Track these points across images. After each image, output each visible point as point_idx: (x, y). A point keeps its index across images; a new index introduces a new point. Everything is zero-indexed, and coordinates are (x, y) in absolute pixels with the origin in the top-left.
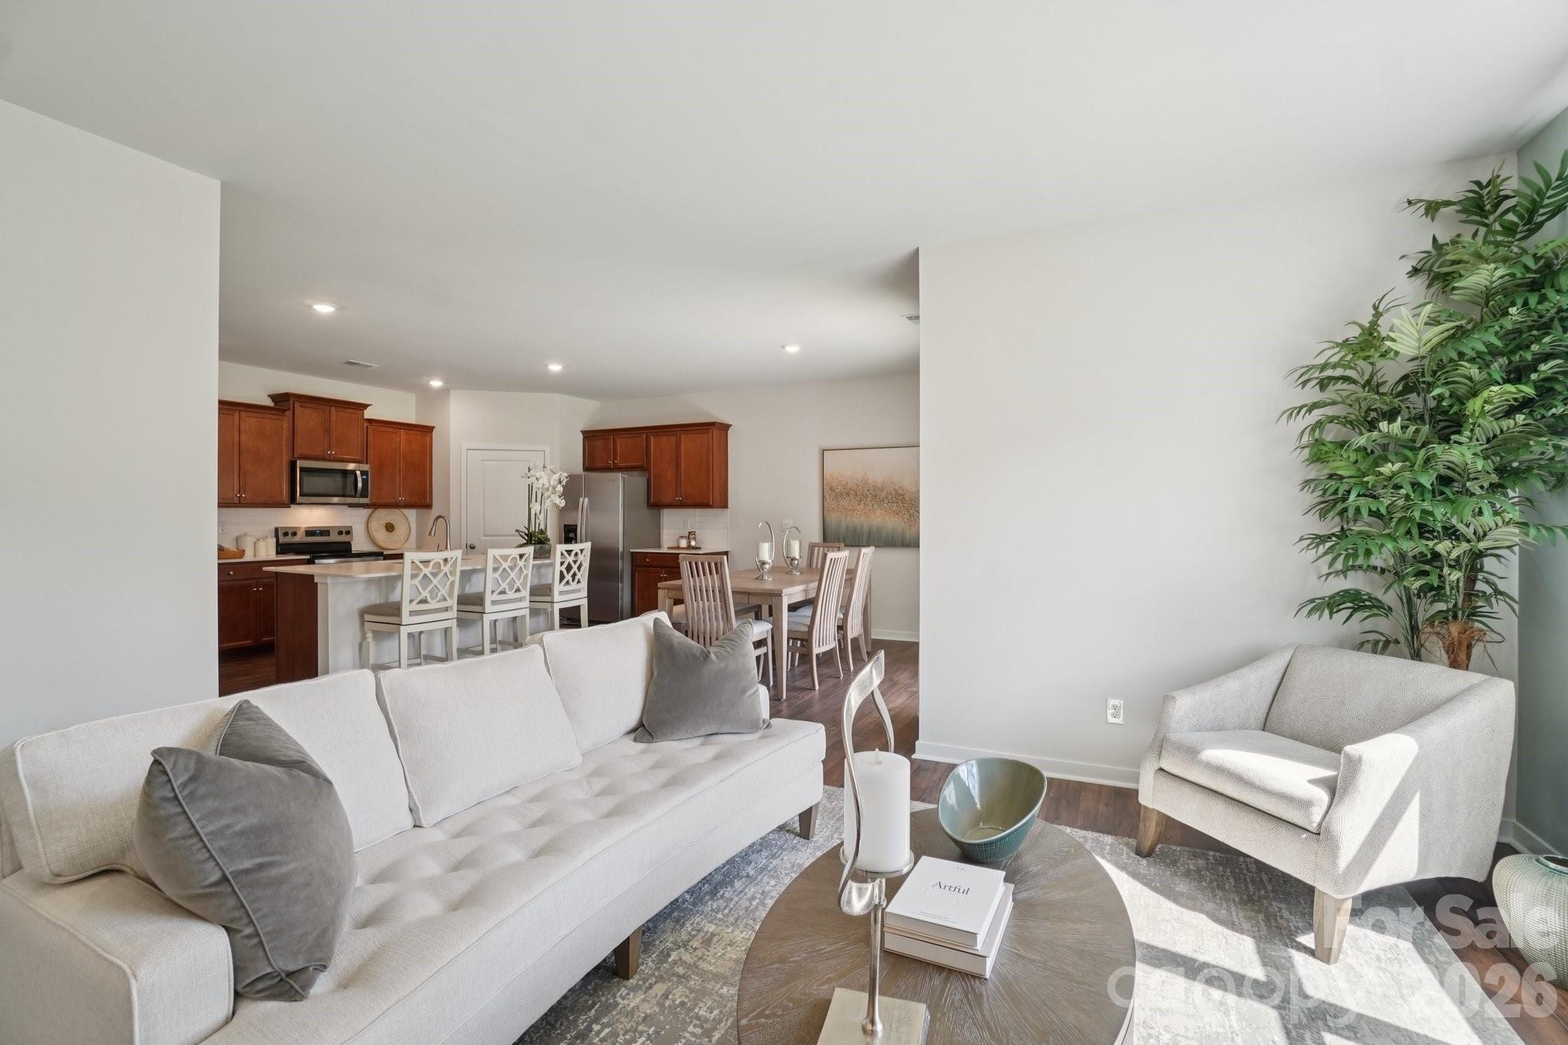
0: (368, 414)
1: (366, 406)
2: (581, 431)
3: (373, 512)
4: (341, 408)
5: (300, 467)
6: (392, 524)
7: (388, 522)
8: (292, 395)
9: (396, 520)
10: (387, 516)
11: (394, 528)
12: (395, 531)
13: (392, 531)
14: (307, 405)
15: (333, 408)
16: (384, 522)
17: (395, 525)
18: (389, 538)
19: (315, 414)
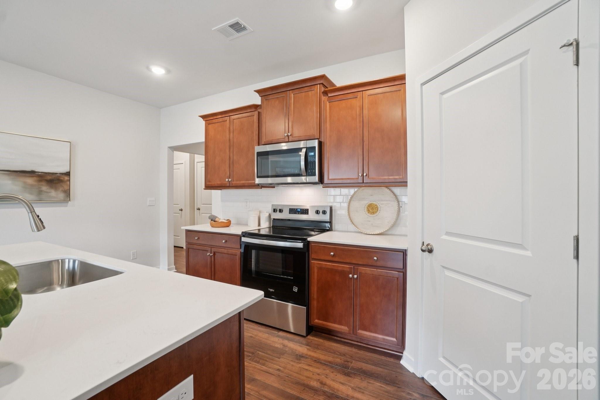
1: (322, 78)
4: (298, 89)
5: (257, 153)
6: (376, 205)
7: (371, 202)
8: (258, 92)
9: (382, 201)
10: (372, 195)
11: (377, 210)
12: (378, 213)
13: (373, 213)
14: (271, 97)
15: (291, 91)
16: (366, 202)
17: (379, 207)
18: (369, 221)
19: (277, 102)
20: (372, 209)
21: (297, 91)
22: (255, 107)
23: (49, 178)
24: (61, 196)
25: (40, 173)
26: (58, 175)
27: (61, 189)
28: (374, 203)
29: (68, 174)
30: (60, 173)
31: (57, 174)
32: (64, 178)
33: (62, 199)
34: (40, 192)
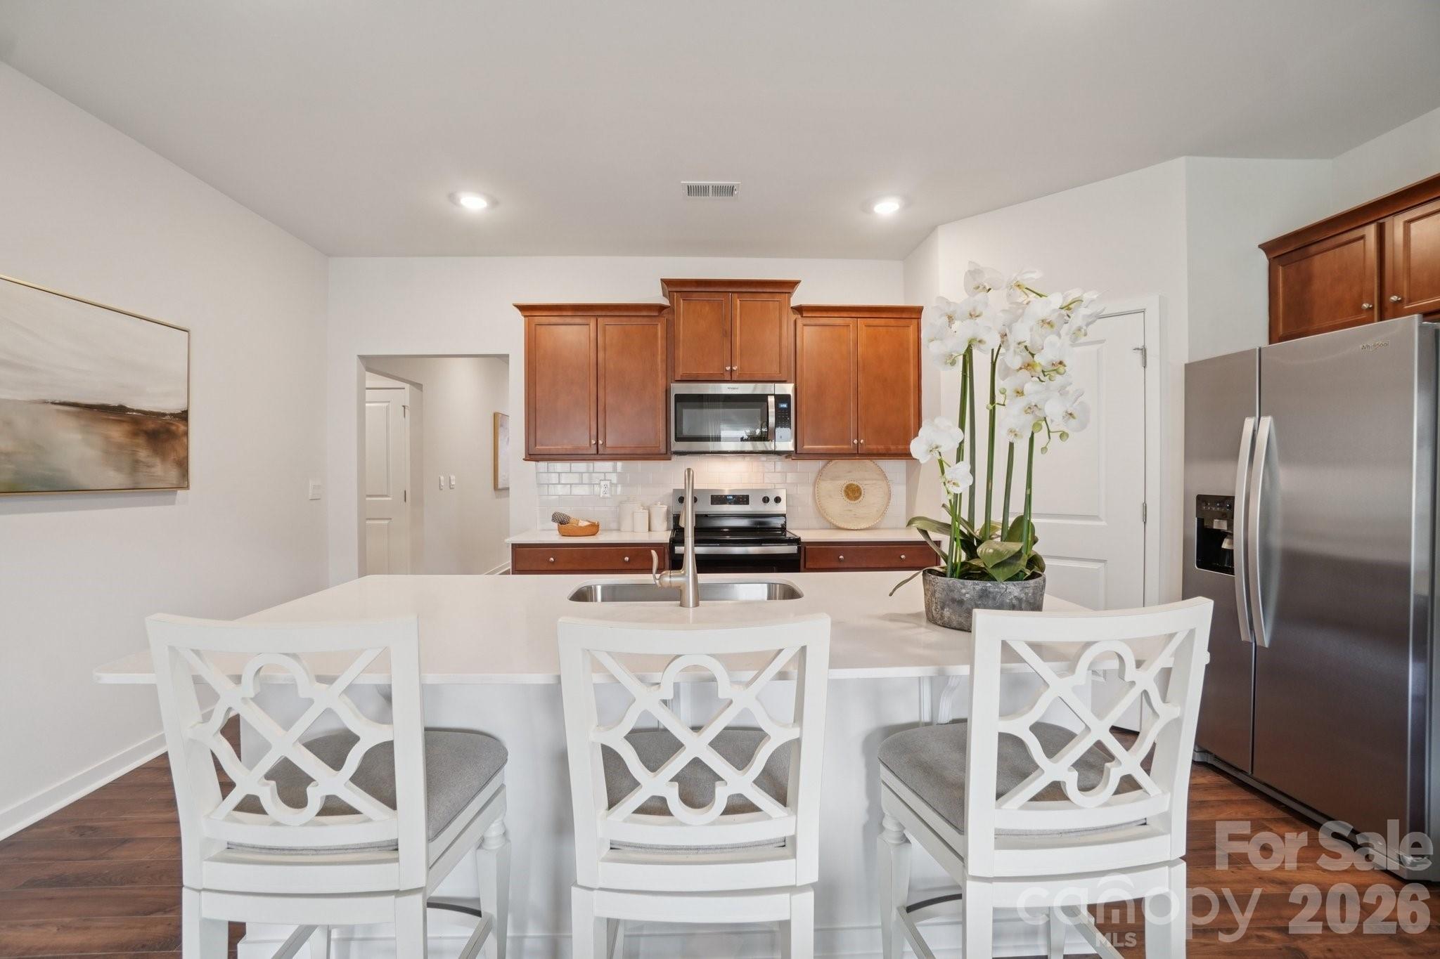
0: (799, 298)
1: (793, 284)
2: (1260, 246)
3: (824, 467)
4: (749, 294)
5: (676, 395)
6: (857, 486)
7: (851, 482)
8: (667, 283)
9: (866, 480)
10: (850, 472)
11: (861, 494)
12: (862, 497)
13: (856, 498)
14: (695, 296)
15: (736, 295)
16: (843, 483)
17: (862, 489)
18: (850, 510)
19: (707, 309)
20: (853, 492)
21: (747, 297)
22: (661, 308)
23: (151, 426)
24: (173, 474)
25: (134, 413)
26: (167, 418)
27: (172, 458)
28: (855, 483)
29: (183, 416)
30: (171, 415)
31: (164, 415)
32: (178, 427)
33: (175, 482)
34: (136, 465)
